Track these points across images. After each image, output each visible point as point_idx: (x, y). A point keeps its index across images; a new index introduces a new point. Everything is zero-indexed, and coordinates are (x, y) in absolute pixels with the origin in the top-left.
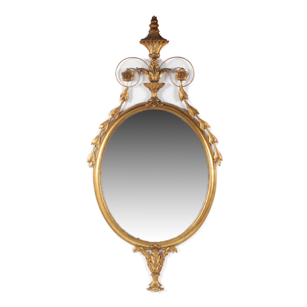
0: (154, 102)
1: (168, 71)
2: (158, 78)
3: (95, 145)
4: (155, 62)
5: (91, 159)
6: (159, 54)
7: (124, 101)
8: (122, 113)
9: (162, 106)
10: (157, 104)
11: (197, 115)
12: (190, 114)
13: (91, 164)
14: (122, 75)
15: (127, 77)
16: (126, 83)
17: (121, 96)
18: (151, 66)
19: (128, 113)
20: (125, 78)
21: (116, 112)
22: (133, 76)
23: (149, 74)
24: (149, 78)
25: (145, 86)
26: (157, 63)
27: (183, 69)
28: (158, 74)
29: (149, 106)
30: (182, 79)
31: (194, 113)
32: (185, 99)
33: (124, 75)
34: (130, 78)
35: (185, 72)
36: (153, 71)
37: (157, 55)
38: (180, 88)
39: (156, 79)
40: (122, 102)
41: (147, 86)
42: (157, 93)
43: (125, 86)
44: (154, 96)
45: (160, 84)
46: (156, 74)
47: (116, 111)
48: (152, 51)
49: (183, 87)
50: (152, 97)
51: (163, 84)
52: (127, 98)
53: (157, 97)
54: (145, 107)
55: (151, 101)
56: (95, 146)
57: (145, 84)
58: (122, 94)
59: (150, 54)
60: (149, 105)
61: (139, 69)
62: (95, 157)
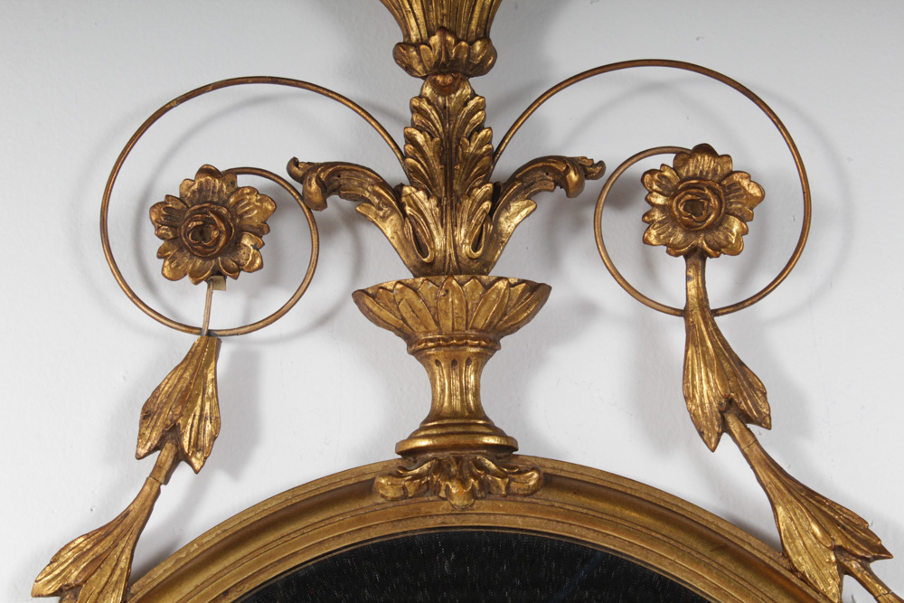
0: (458, 460)
1: (573, 176)
2: (489, 240)
4: (452, 101)
6: (484, 36)
7: (180, 457)
8: (159, 574)
9: (532, 492)
10: (487, 471)
11: (865, 561)
12: (805, 566)
14: (158, 224)
15: (201, 232)
16: (190, 300)
17: (147, 414)
18: (420, 138)
19: (214, 570)
20: (181, 248)
21: (98, 562)
22: (260, 231)
23: (401, 206)
24: (403, 241)
25: (368, 313)
26: (472, 113)
27: (705, 149)
28: (486, 205)
29: (405, 496)
30: (701, 241)
31: (838, 550)
32: (745, 418)
33: (172, 227)
34: (234, 245)
35: (732, 173)
36: (440, 180)
37: (471, 44)
38: (690, 329)
39: (466, 249)
40: (158, 467)
41: (385, 314)
42: (478, 372)
43: (190, 329)
44: (457, 403)
45: (501, 285)
46: (467, 203)
47: (99, 549)
48: (426, 12)
49: (716, 313)
50: (435, 415)
51: (537, 293)
52: (209, 427)
53: (478, 412)
54: (366, 503)
55: (424, 443)
57: (370, 300)
58: (162, 397)
59: (406, 44)
60: (411, 490)
61: (313, 167)
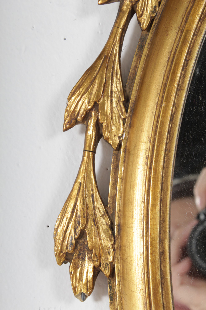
3: (92, 123)
5: (83, 234)
13: (88, 268)
56: (91, 132)
62: (109, 213)
